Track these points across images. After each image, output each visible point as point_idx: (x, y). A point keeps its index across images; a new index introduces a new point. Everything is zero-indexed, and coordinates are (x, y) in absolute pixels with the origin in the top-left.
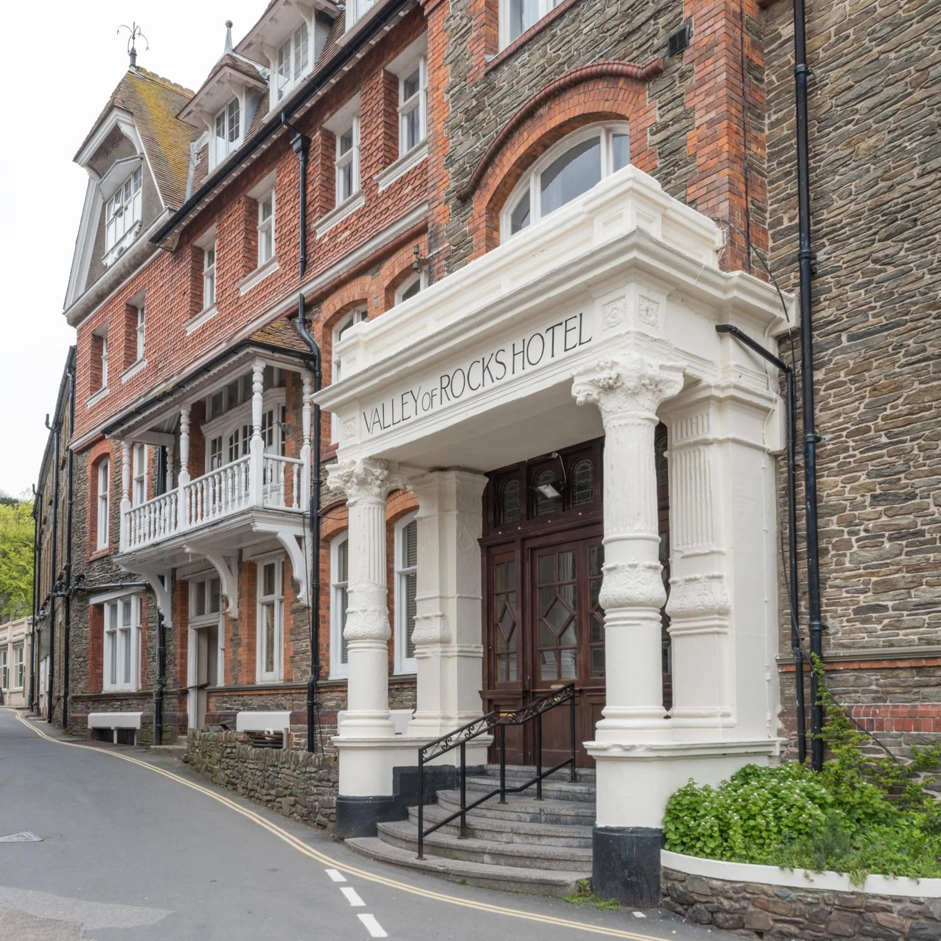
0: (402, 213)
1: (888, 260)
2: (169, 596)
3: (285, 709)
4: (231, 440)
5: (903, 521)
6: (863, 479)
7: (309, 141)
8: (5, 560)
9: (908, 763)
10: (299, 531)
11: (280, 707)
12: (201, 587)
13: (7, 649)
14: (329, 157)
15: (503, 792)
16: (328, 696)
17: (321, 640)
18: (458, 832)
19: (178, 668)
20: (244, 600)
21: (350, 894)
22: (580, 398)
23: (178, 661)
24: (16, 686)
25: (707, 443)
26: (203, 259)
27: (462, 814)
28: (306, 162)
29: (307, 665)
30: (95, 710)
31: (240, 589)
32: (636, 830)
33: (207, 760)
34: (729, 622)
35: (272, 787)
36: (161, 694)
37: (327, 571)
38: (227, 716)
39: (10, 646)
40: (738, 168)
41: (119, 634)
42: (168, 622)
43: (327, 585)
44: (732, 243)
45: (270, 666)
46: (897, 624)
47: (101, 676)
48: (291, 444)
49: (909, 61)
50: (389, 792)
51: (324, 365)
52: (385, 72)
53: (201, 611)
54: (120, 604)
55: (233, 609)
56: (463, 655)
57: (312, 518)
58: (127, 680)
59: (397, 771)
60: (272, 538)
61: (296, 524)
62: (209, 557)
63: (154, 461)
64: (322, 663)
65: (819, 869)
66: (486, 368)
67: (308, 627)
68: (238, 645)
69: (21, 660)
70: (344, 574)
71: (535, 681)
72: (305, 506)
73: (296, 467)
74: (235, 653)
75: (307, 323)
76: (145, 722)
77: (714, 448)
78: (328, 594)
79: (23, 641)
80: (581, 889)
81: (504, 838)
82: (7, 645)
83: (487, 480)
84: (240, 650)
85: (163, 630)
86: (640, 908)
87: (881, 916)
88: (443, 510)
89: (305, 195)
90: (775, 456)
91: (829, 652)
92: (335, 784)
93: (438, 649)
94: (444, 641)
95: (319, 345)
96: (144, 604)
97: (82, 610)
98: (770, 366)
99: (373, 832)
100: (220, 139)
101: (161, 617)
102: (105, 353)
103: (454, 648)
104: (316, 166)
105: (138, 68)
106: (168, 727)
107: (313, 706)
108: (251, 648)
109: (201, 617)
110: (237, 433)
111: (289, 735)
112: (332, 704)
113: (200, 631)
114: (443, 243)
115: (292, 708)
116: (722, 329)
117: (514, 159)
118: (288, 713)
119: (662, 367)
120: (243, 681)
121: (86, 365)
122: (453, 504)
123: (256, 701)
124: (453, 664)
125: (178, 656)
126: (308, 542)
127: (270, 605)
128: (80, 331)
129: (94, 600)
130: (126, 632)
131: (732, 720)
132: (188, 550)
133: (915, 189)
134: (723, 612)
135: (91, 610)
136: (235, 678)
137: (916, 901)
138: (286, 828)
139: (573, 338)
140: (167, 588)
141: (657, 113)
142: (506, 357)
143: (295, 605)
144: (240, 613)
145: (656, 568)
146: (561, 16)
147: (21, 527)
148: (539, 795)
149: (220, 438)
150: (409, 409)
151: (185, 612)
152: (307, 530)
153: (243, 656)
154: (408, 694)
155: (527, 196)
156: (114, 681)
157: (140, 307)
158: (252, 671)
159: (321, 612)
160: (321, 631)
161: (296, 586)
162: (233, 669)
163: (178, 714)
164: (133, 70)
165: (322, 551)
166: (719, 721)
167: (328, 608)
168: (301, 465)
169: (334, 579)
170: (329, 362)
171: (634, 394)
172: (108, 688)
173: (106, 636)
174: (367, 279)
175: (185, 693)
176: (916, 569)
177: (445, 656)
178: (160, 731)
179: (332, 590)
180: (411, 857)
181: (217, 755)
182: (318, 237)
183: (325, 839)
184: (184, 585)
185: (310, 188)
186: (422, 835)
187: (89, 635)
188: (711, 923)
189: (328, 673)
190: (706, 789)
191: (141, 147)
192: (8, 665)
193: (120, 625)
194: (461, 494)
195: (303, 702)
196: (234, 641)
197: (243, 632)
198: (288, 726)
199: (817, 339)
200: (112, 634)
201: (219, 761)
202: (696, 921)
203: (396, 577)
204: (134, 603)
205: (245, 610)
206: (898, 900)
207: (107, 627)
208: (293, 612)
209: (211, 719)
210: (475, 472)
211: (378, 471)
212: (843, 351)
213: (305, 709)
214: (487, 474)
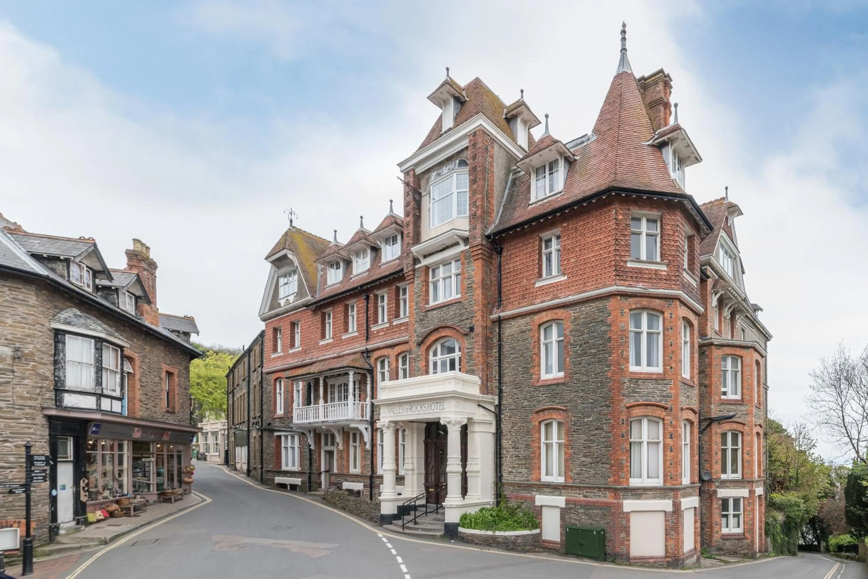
0: (402, 336)
1: (516, 394)
2: (313, 438)
3: (361, 482)
4: (339, 386)
5: (517, 453)
6: (510, 443)
7: (369, 296)
8: (199, 387)
9: (516, 507)
10: (366, 426)
11: (359, 482)
12: (326, 436)
13: (208, 434)
14: (376, 303)
15: (426, 513)
16: (377, 480)
17: (374, 462)
18: (413, 523)
19: (317, 464)
20: (345, 444)
21: (385, 540)
22: (442, 424)
23: (317, 462)
24: (214, 452)
25: (475, 432)
26: (325, 317)
27: (415, 519)
28: (368, 303)
29: (369, 469)
30: (278, 476)
31: (343, 440)
32: (453, 523)
33: (334, 500)
34: (480, 474)
35: (359, 510)
36: (310, 473)
37: (376, 440)
38: (339, 483)
39: (210, 434)
40: (485, 365)
41: (289, 449)
42: (312, 447)
43: (376, 444)
44: (482, 384)
45: (355, 467)
46: (515, 476)
47: (281, 463)
48: (363, 396)
49: (520, 350)
50: (396, 512)
51: (375, 372)
52: (396, 286)
53: (326, 444)
54: (289, 437)
55: (341, 447)
56: (419, 474)
57: (371, 422)
58: (294, 465)
59: (398, 507)
60: (357, 429)
61: (365, 424)
62: (331, 429)
63: (305, 386)
64: (375, 469)
65: (487, 530)
66: (421, 407)
67: (369, 457)
68: (343, 459)
69: (217, 440)
70: (382, 441)
71: (439, 482)
72: (368, 418)
73: (365, 405)
74: (341, 462)
75: (368, 357)
76: (302, 482)
77: (477, 433)
78: (377, 447)
79: (218, 432)
80: (441, 536)
81: (425, 525)
82: (208, 433)
83: (426, 424)
84: (344, 461)
85: (310, 450)
86: (453, 540)
87: (498, 539)
88: (412, 433)
89: (367, 314)
90: (494, 434)
91: (503, 481)
92: (380, 510)
93: (411, 472)
94: (413, 470)
95: (373, 365)
96: (301, 439)
97: (271, 437)
98: (492, 413)
99: (391, 524)
100: (332, 269)
101: (310, 446)
102: (279, 336)
103: (416, 472)
104: (371, 305)
105: (294, 227)
106: (314, 485)
107: (372, 483)
108: (348, 461)
109: (327, 447)
110: (341, 384)
111: (363, 491)
112: (378, 482)
113: (326, 452)
114: (412, 354)
115: (364, 482)
116: (479, 405)
117: (433, 339)
118: (362, 484)
119: (461, 418)
120: (345, 472)
121: (270, 339)
122: (415, 431)
123: (350, 479)
124: (415, 477)
125: (317, 460)
126: (370, 429)
127: (355, 447)
128: (266, 324)
129: (276, 434)
130: (293, 448)
131: (480, 497)
132: (324, 427)
133: (520, 380)
134: (478, 472)
135: (275, 438)
136: (342, 470)
137: (505, 536)
138: (365, 523)
139: (441, 407)
140: (312, 435)
141: (467, 345)
142: (426, 406)
143: (365, 449)
144: (344, 449)
145: (459, 464)
146: (445, 306)
147: (208, 371)
148: (437, 513)
149: (334, 385)
150: (401, 411)
151: (320, 444)
152: (369, 426)
153: (345, 463)
154: (402, 481)
155: (437, 348)
156: (287, 465)
157: (296, 323)
158: (348, 468)
159: (374, 453)
160: (374, 459)
161: (365, 444)
162: (341, 467)
163: (318, 481)
164: (291, 228)
165: (374, 433)
166: (476, 497)
167: (377, 451)
168: (367, 404)
169: (379, 442)
170: (377, 371)
171: (454, 425)
172: (284, 468)
173: (283, 449)
174: (389, 350)
175: (321, 473)
176: (518, 464)
177: (413, 474)
178: (310, 487)
179: (378, 446)
180: (401, 530)
181: (338, 498)
182: (372, 330)
183: (377, 526)
184: (320, 435)
185: (369, 312)
186: (403, 525)
187: (275, 447)
188: (467, 542)
189: (376, 472)
190: (470, 514)
191: (296, 263)
192: (208, 442)
193: (289, 445)
194: (418, 429)
195: (368, 481)
196: (341, 458)
197: (345, 455)
198: (362, 488)
199: (502, 408)
200: (286, 448)
201: (338, 501)
202: (465, 542)
203: (400, 445)
204: (296, 438)
205: (345, 448)
206: (501, 536)
207: (283, 445)
208: (364, 451)
209: (331, 484)
210: (423, 422)
211: (392, 424)
212: (507, 412)
213: (369, 483)
214: (426, 423)
